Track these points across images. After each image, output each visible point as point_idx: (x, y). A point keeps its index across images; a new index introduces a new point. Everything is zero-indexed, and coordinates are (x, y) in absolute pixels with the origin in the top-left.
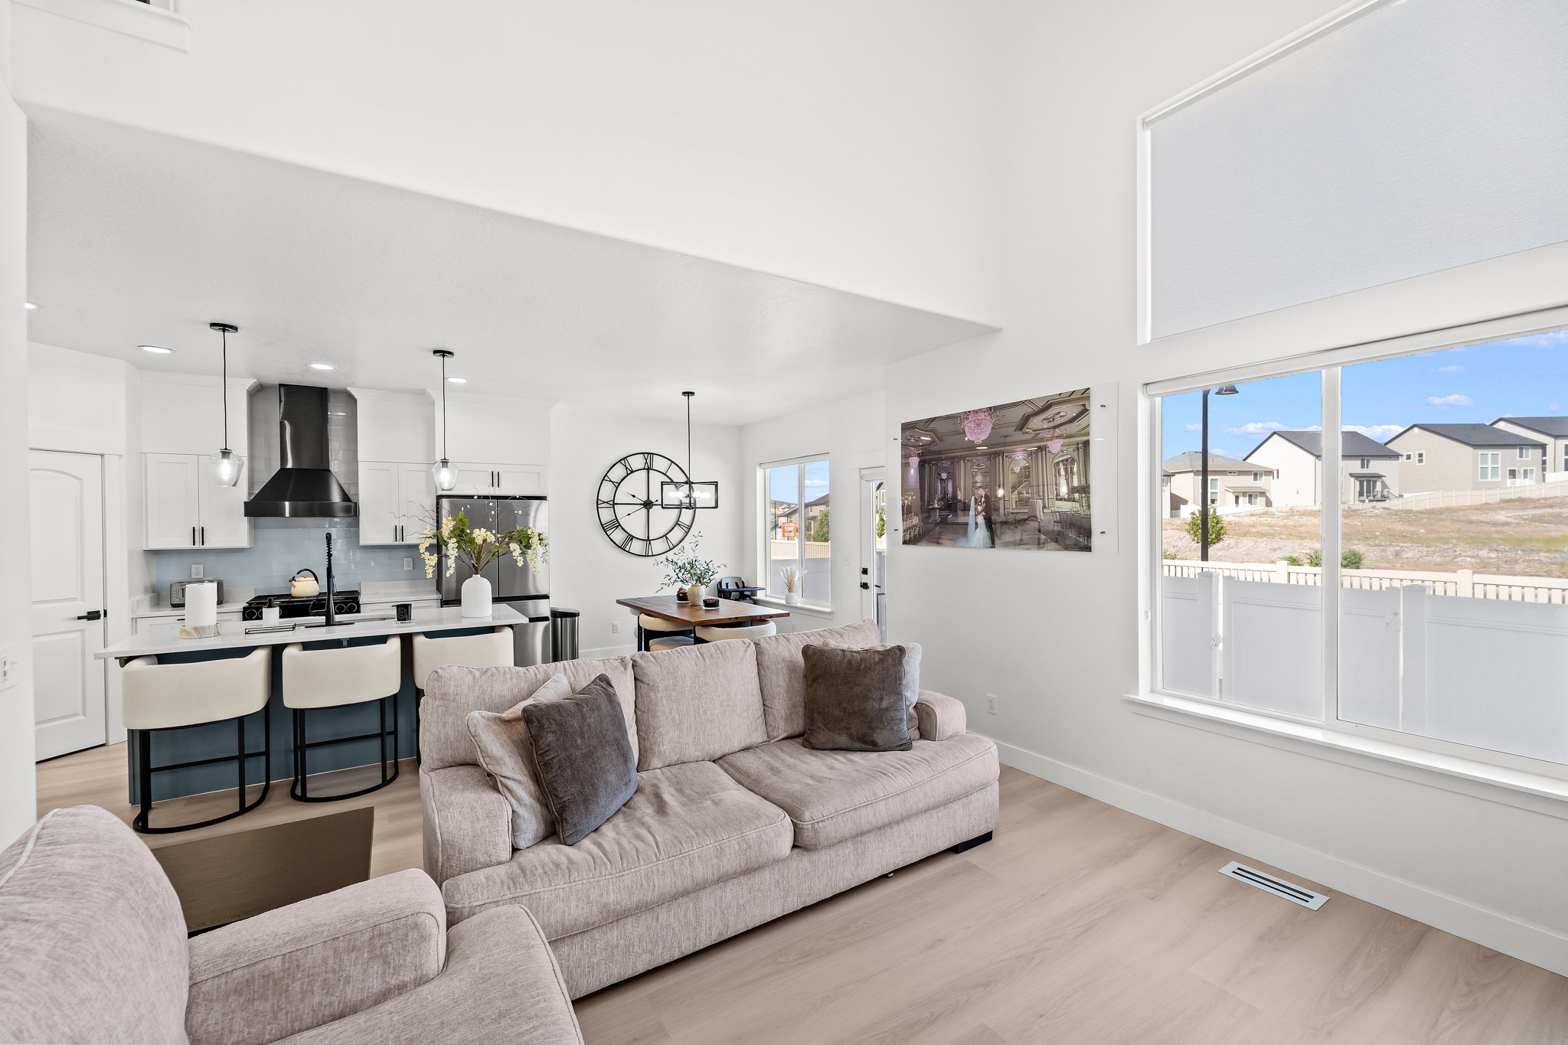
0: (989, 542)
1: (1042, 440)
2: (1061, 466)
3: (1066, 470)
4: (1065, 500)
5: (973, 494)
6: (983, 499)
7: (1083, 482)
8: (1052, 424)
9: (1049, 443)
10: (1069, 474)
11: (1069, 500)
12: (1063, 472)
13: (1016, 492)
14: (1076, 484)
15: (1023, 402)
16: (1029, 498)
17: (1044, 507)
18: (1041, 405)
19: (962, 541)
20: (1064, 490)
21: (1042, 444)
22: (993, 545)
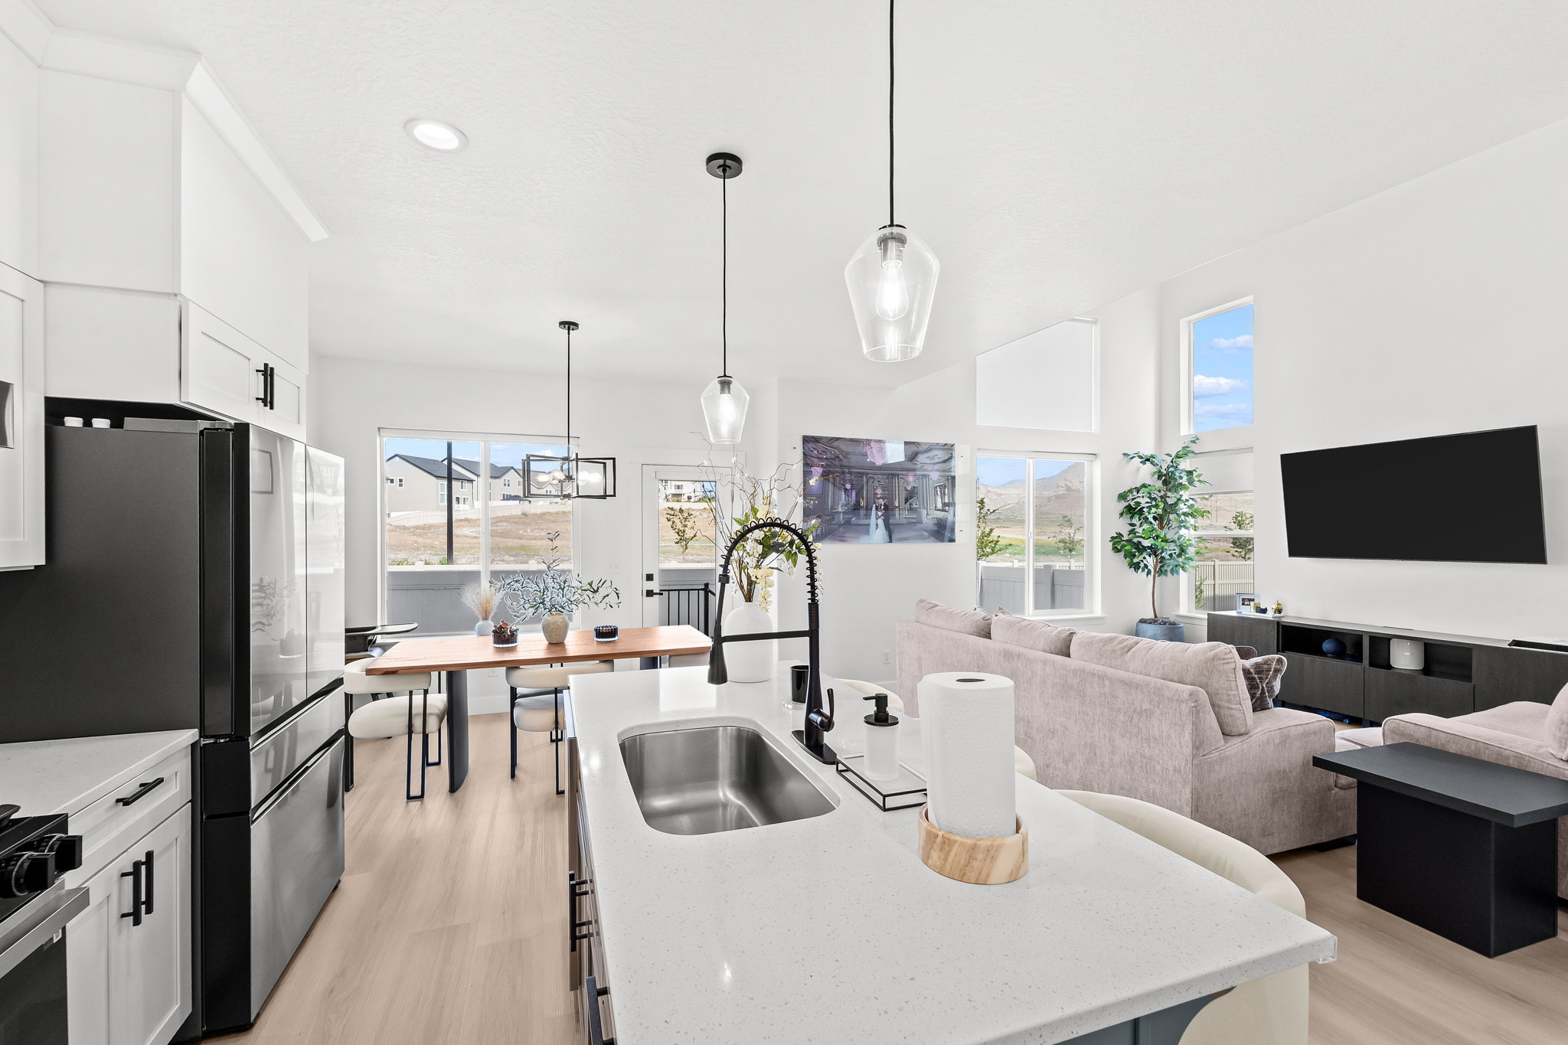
0: (887, 539)
1: (926, 470)
2: (938, 489)
3: (941, 491)
4: (940, 510)
5: (875, 503)
6: (883, 507)
7: (951, 501)
8: (932, 462)
9: (931, 474)
10: (943, 494)
11: (942, 511)
12: (939, 493)
13: (908, 503)
14: (946, 501)
15: (914, 443)
16: (917, 508)
17: (927, 514)
18: (925, 447)
19: (864, 538)
20: (939, 506)
21: (926, 473)
22: (891, 541)
